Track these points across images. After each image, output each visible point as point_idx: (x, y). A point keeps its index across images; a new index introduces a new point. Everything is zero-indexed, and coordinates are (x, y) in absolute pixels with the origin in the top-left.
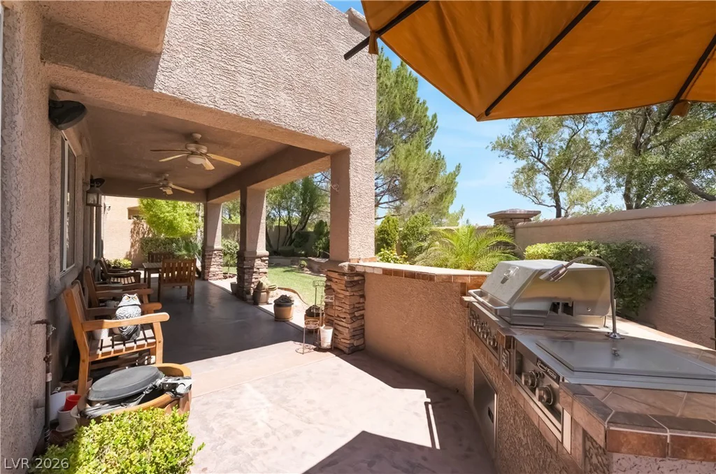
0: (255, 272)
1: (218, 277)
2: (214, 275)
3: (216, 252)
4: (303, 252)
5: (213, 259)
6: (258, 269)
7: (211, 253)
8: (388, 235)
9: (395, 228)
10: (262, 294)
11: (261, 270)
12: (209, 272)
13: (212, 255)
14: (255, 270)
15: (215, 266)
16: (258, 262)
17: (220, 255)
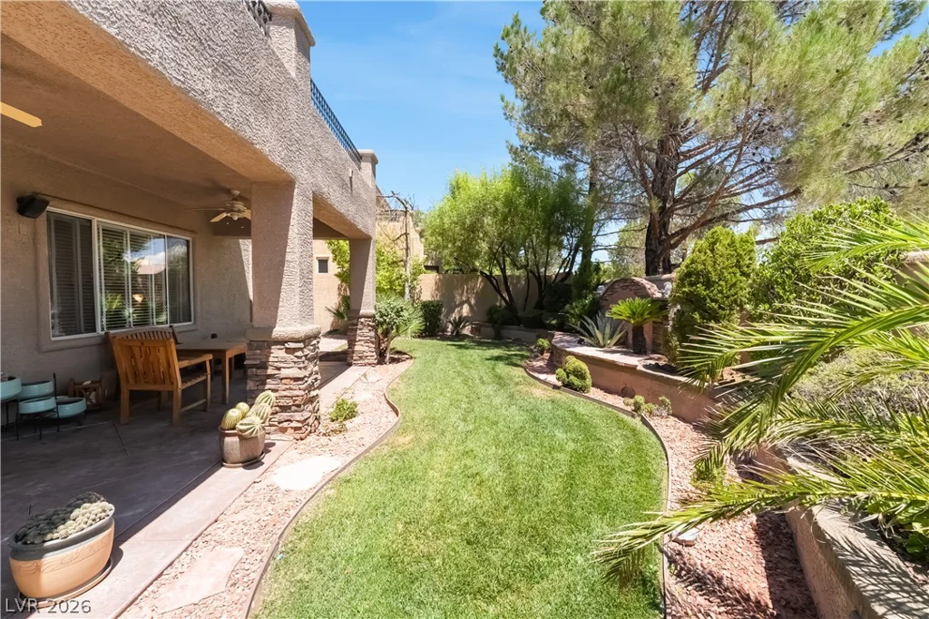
0: (271, 376)
1: (366, 361)
2: (361, 358)
3: (362, 320)
4: (554, 322)
5: (358, 332)
6: (279, 369)
7: (355, 321)
8: (709, 284)
9: (738, 265)
10: (227, 440)
11: (284, 373)
12: (353, 352)
13: (357, 325)
14: (270, 371)
15: (362, 343)
16: (277, 353)
17: (369, 325)
